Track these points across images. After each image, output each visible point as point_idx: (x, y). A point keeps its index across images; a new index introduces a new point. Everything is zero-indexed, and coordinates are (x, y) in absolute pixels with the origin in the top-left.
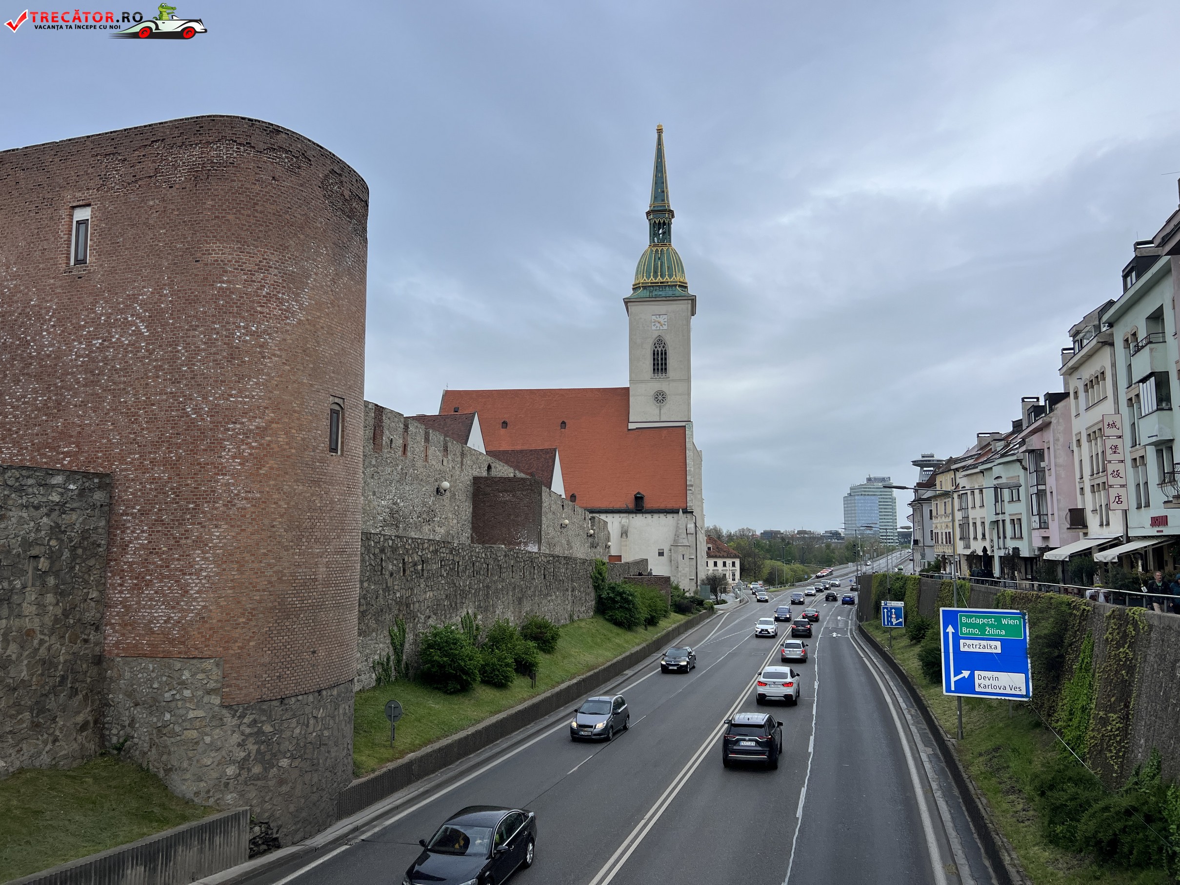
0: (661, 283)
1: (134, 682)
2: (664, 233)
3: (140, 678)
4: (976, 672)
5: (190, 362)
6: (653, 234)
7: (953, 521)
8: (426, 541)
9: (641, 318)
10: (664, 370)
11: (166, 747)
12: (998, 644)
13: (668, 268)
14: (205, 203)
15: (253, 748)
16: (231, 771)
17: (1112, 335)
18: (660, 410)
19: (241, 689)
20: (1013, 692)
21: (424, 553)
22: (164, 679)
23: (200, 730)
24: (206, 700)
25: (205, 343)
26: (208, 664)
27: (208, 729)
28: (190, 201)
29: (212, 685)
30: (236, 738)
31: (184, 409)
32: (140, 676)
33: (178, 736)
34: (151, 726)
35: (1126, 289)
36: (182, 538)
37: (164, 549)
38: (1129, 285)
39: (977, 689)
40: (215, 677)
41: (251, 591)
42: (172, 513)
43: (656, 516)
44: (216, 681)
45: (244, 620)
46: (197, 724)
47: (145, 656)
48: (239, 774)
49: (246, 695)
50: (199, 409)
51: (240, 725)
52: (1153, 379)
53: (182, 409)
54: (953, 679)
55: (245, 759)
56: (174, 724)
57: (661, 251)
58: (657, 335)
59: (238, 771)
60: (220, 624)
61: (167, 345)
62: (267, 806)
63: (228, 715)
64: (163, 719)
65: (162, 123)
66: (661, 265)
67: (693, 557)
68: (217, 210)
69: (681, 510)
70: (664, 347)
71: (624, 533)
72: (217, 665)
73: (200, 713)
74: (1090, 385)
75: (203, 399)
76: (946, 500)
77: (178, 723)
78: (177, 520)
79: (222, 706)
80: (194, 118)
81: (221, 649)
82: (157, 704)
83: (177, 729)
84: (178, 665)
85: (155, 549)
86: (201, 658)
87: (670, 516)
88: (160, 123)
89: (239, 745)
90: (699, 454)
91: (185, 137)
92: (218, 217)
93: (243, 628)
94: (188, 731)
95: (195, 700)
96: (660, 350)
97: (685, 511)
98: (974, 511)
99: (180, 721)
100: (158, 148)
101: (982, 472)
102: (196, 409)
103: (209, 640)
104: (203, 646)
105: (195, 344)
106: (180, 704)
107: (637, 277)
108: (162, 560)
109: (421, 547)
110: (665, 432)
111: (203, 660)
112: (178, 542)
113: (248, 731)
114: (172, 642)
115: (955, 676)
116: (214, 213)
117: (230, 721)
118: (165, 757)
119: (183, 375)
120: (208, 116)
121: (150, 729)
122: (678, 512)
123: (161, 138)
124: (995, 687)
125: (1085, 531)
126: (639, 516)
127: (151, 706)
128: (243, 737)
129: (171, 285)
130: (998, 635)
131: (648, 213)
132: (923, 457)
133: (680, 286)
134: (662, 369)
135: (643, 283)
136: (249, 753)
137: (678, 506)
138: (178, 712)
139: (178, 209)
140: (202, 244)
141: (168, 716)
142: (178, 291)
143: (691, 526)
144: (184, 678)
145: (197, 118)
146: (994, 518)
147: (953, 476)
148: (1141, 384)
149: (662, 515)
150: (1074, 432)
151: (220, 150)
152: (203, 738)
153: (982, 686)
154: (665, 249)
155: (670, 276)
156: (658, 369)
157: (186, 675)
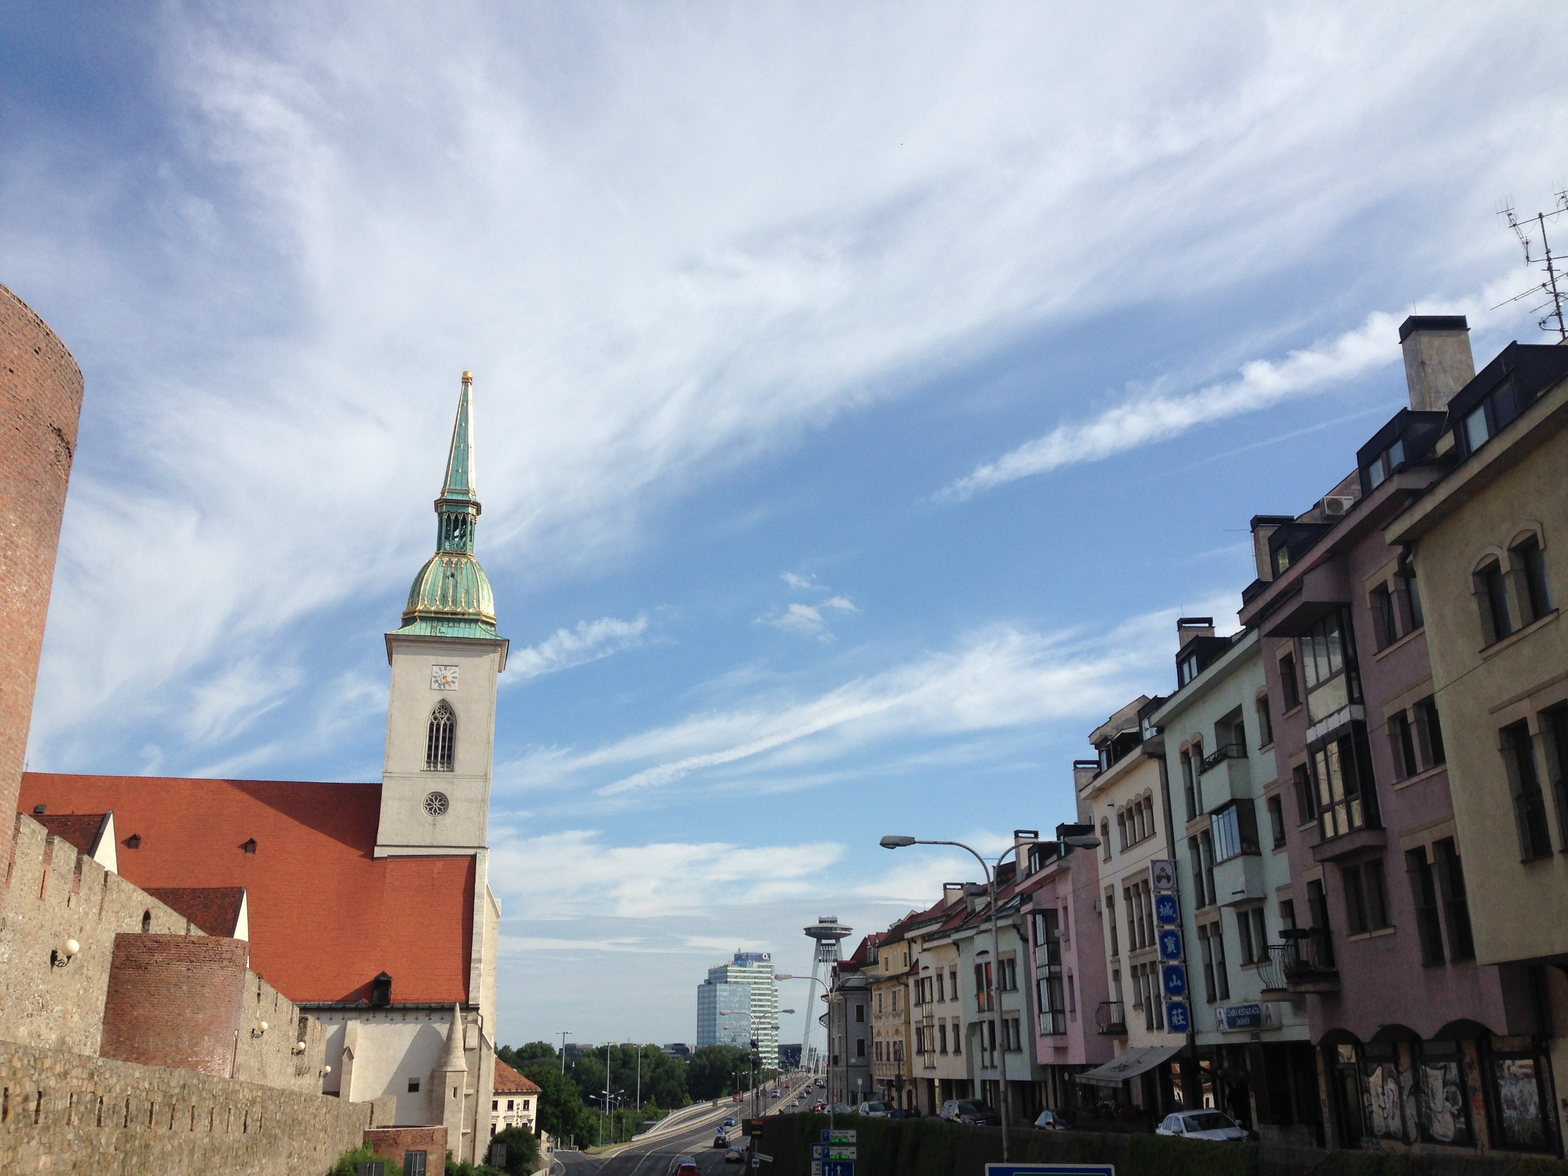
0: (453, 614)
2: (462, 536)
6: (444, 537)
7: (908, 1022)
8: (50, 1053)
9: (413, 669)
10: (447, 758)
13: (467, 591)
17: (1162, 744)
18: (435, 825)
21: (43, 1076)
35: (1182, 684)
38: (1187, 679)
43: (411, 1016)
52: (1233, 808)
57: (456, 564)
58: (439, 698)
66: (455, 587)
67: (471, 1092)
69: (458, 1008)
70: (449, 718)
71: (348, 1049)
74: (1127, 816)
76: (896, 989)
87: (436, 1017)
96: (442, 723)
97: (465, 1009)
98: (942, 1006)
101: (956, 944)
107: (411, 602)
109: (39, 1066)
110: (439, 865)
122: (452, 1009)
125: (1123, 1038)
126: (381, 1017)
131: (438, 503)
132: (821, 922)
133: (484, 622)
134: (443, 757)
135: (420, 612)
137: (453, 997)
143: (473, 1035)
146: (975, 1018)
147: (906, 950)
148: (1214, 817)
149: (422, 1015)
150: (1103, 884)
154: (463, 561)
155: (470, 605)
156: (436, 758)
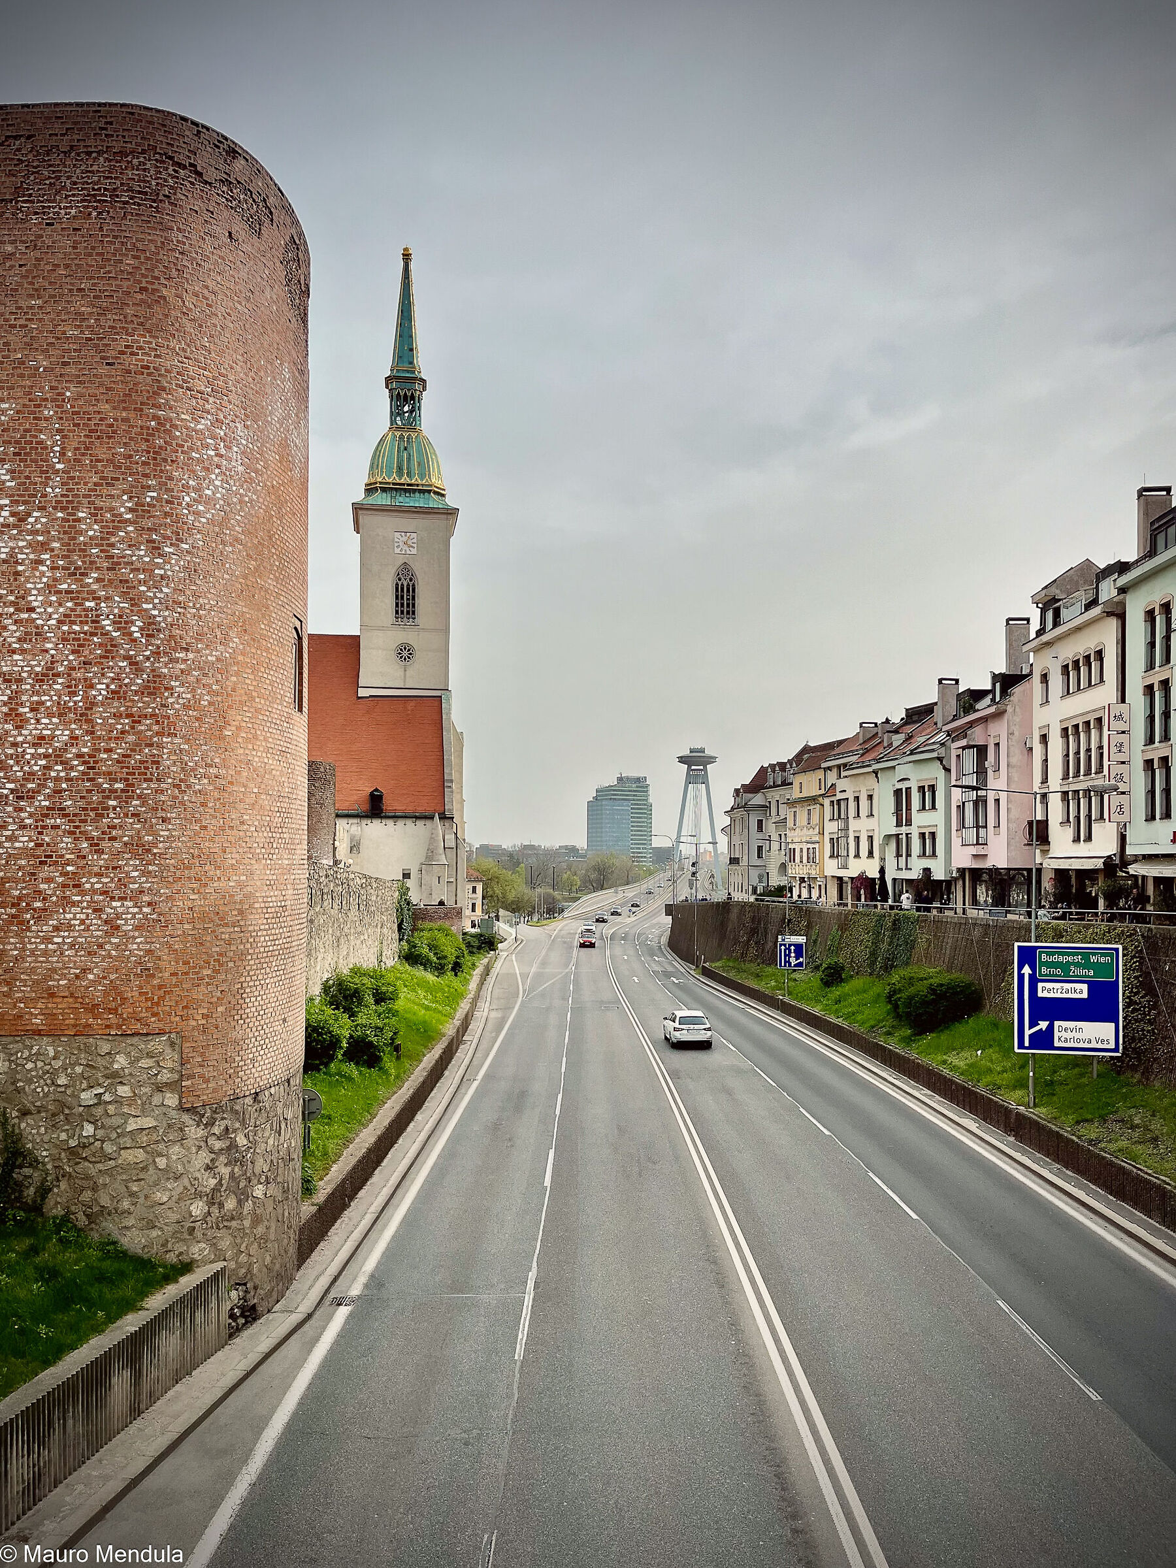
0: (408, 485)
1: (18, 1077)
2: (411, 411)
3: (30, 1070)
4: (1057, 1023)
5: (104, 542)
6: (396, 412)
7: (822, 834)
9: (378, 535)
10: (411, 613)
11: (87, 1177)
12: (1085, 987)
13: (419, 464)
14: (121, 261)
15: (225, 1171)
16: (198, 1208)
17: (1123, 604)
18: (405, 671)
19: (207, 1081)
20: (1100, 1046)
22: (79, 1069)
23: (149, 1149)
24: (156, 1100)
25: (131, 510)
26: (158, 1044)
27: (161, 1146)
28: (90, 255)
29: (166, 1076)
30: (204, 1157)
31: (98, 622)
32: (29, 1066)
33: (110, 1159)
34: (56, 1146)
36: (103, 839)
37: (68, 856)
39: (1056, 1044)
40: (170, 1064)
41: (218, 925)
42: (82, 797)
43: (400, 823)
44: (172, 1070)
45: (209, 972)
46: (144, 1139)
47: (39, 1033)
48: (209, 1213)
49: (215, 1091)
50: (126, 623)
51: (207, 1137)
53: (93, 622)
54: (1028, 1032)
55: (215, 1190)
56: (103, 1142)
57: (408, 438)
58: (401, 562)
59: (207, 1208)
60: (174, 979)
61: (55, 508)
62: (243, 1258)
63: (191, 1122)
64: (80, 1135)
65: (28, 106)
66: (409, 459)
67: (452, 880)
68: (143, 275)
69: (436, 815)
70: (411, 580)
71: (355, 847)
72: (172, 1044)
73: (149, 1122)
74: (1072, 667)
75: (132, 605)
76: (811, 807)
77: (110, 1139)
78: (93, 809)
79: (181, 1108)
80: (94, 104)
81: (178, 1019)
82: (67, 1111)
83: (109, 1148)
84: (105, 1048)
85: (51, 856)
86: (147, 1034)
87: (420, 823)
88: (23, 106)
89: (208, 1168)
90: (459, 737)
91: (76, 137)
92: (146, 289)
93: (208, 984)
94: (129, 1151)
95: (139, 1102)
96: (406, 583)
97: (443, 817)
98: (857, 821)
99: (114, 1135)
100: (19, 150)
101: (876, 772)
102: (120, 623)
103: (158, 1004)
104: (149, 1015)
105: (111, 509)
106: (111, 1109)
107: (372, 473)
108: (64, 874)
110: (412, 704)
111: (150, 1038)
112: (97, 845)
113: (218, 1145)
114: (93, 1009)
115: (1030, 1028)
116: (140, 282)
117: (195, 1132)
118: (87, 1196)
119: (91, 563)
120: (123, 105)
121: (55, 1151)
122: (432, 818)
123: (27, 133)
124: (1079, 1041)
125: (1046, 848)
126: (376, 822)
127: (54, 1115)
128: (213, 1156)
129: (58, 400)
130: (1086, 976)
131: (388, 380)
132: (692, 751)
133: (435, 493)
134: (408, 613)
135: (380, 483)
136: (221, 1180)
137: (433, 807)
138: (108, 1122)
139: (67, 266)
140: (118, 334)
141: (89, 1130)
142: (74, 413)
143: (450, 837)
144: (116, 1066)
145: (100, 105)
147: (821, 777)
149: (409, 822)
150: (1038, 725)
151: (145, 170)
152: (154, 1161)
153: (1063, 1039)
154: (414, 435)
155: (422, 477)
156: (402, 612)
157: (121, 1061)
